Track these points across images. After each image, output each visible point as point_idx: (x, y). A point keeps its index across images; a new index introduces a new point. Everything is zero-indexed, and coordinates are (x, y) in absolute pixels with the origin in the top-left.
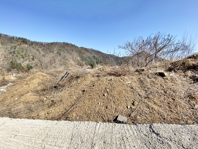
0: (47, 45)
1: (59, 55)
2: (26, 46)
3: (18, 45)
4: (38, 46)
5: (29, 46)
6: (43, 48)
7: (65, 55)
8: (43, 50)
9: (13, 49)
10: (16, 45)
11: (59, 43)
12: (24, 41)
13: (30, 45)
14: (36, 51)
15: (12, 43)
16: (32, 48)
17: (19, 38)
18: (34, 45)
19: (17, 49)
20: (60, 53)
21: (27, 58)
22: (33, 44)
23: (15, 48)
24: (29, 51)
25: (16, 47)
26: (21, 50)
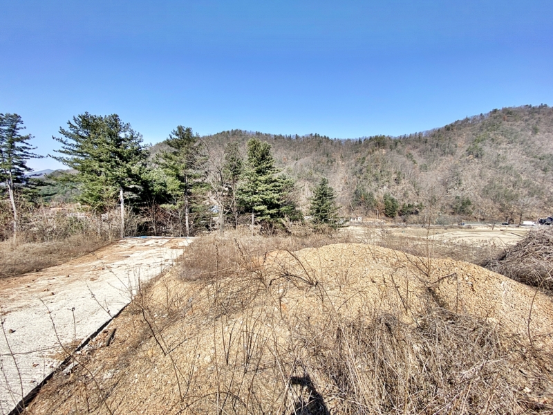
0: (434, 136)
1: (477, 156)
2: (384, 151)
3: (369, 153)
4: (410, 146)
5: (389, 150)
6: (423, 146)
7: (501, 152)
8: (422, 152)
9: (359, 165)
10: (364, 155)
11: (474, 118)
12: (380, 142)
13: (391, 148)
14: (404, 159)
15: (357, 152)
16: (396, 154)
17: (371, 138)
18: (399, 147)
19: (365, 164)
20: (480, 150)
21: (385, 179)
22: (399, 144)
23: (363, 162)
24: (390, 163)
25: (364, 158)
26: (373, 164)
